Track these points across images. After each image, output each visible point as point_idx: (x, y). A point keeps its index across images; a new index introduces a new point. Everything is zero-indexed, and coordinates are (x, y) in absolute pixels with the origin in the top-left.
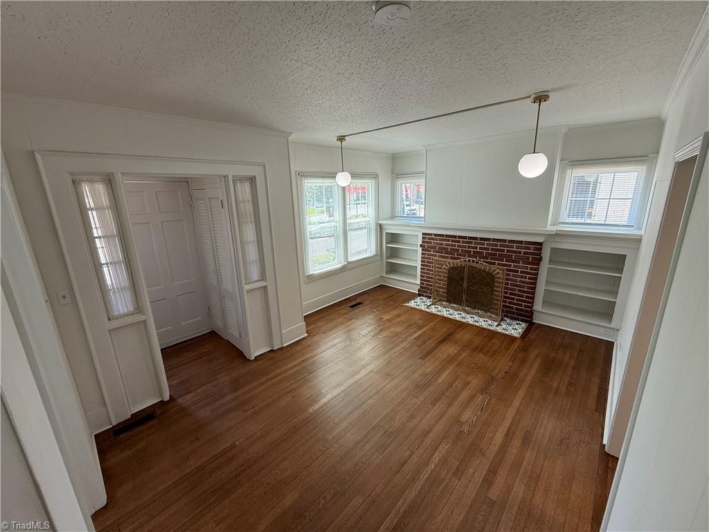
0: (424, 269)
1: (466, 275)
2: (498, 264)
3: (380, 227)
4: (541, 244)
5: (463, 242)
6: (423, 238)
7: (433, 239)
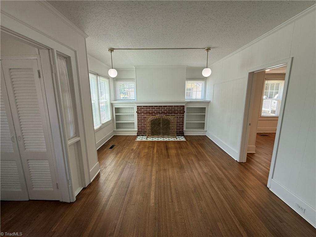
0: (139, 123)
1: (161, 121)
2: (171, 115)
3: (112, 105)
4: (184, 106)
5: (156, 108)
6: (137, 108)
7: (142, 108)
